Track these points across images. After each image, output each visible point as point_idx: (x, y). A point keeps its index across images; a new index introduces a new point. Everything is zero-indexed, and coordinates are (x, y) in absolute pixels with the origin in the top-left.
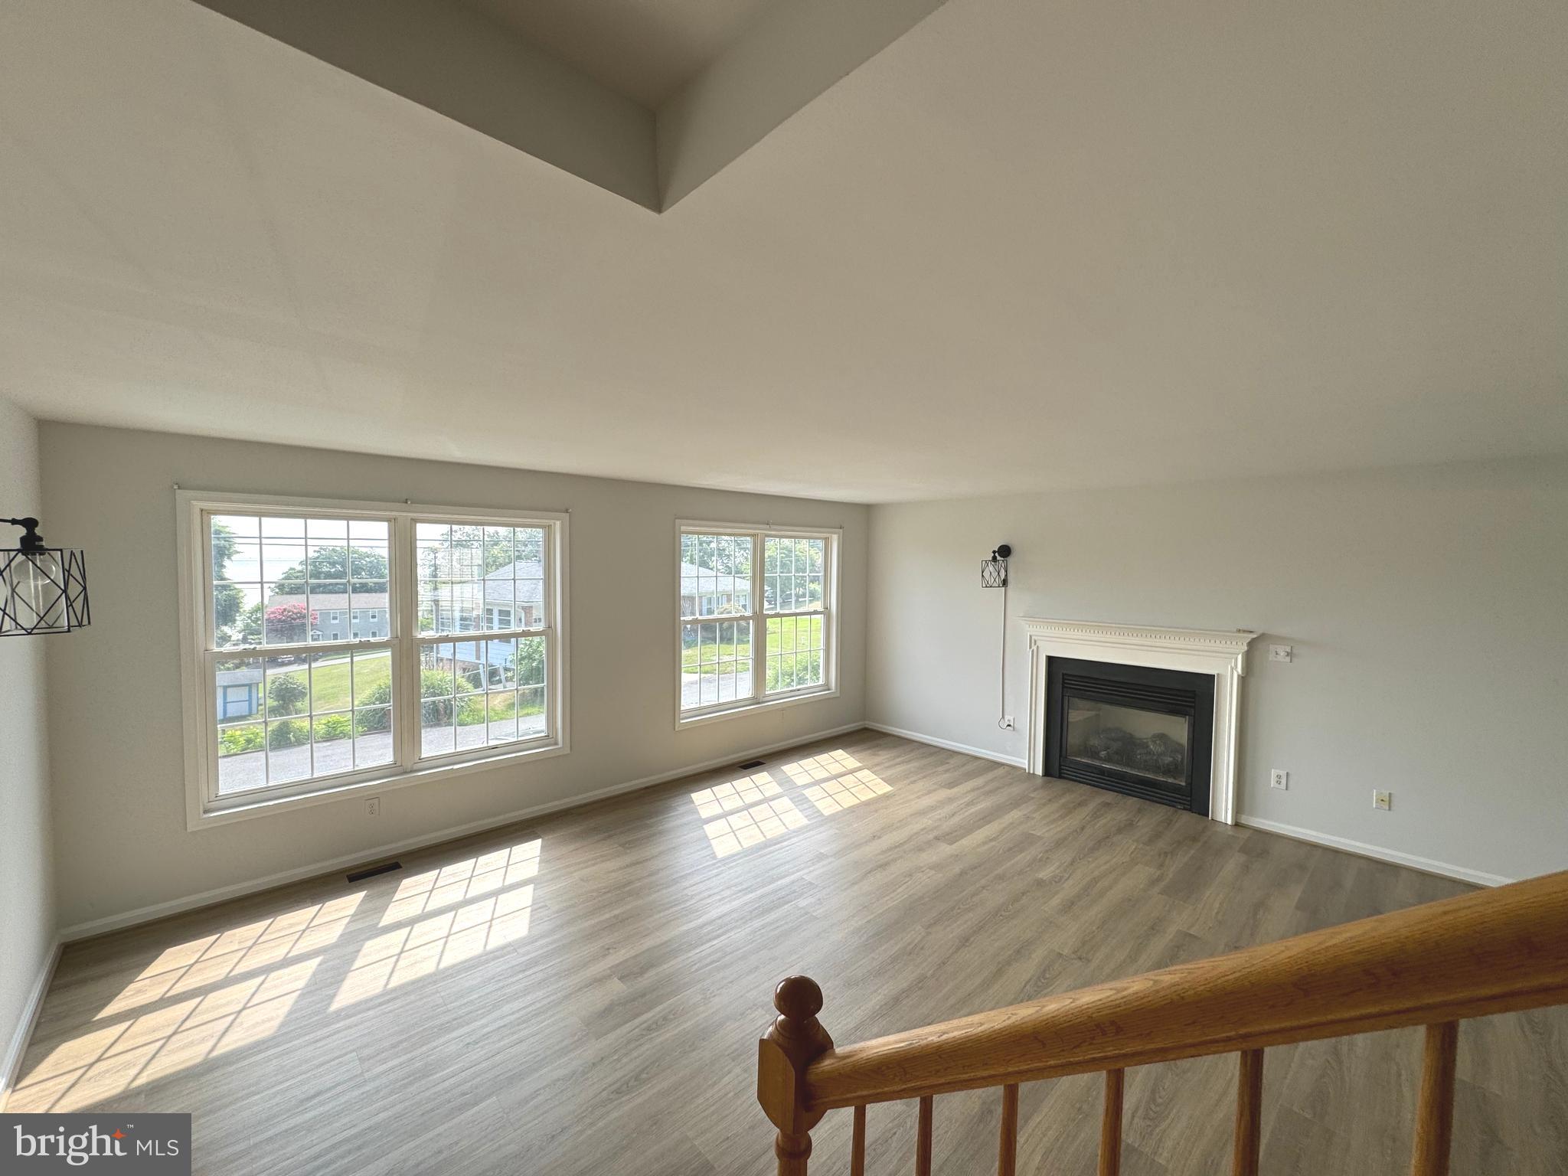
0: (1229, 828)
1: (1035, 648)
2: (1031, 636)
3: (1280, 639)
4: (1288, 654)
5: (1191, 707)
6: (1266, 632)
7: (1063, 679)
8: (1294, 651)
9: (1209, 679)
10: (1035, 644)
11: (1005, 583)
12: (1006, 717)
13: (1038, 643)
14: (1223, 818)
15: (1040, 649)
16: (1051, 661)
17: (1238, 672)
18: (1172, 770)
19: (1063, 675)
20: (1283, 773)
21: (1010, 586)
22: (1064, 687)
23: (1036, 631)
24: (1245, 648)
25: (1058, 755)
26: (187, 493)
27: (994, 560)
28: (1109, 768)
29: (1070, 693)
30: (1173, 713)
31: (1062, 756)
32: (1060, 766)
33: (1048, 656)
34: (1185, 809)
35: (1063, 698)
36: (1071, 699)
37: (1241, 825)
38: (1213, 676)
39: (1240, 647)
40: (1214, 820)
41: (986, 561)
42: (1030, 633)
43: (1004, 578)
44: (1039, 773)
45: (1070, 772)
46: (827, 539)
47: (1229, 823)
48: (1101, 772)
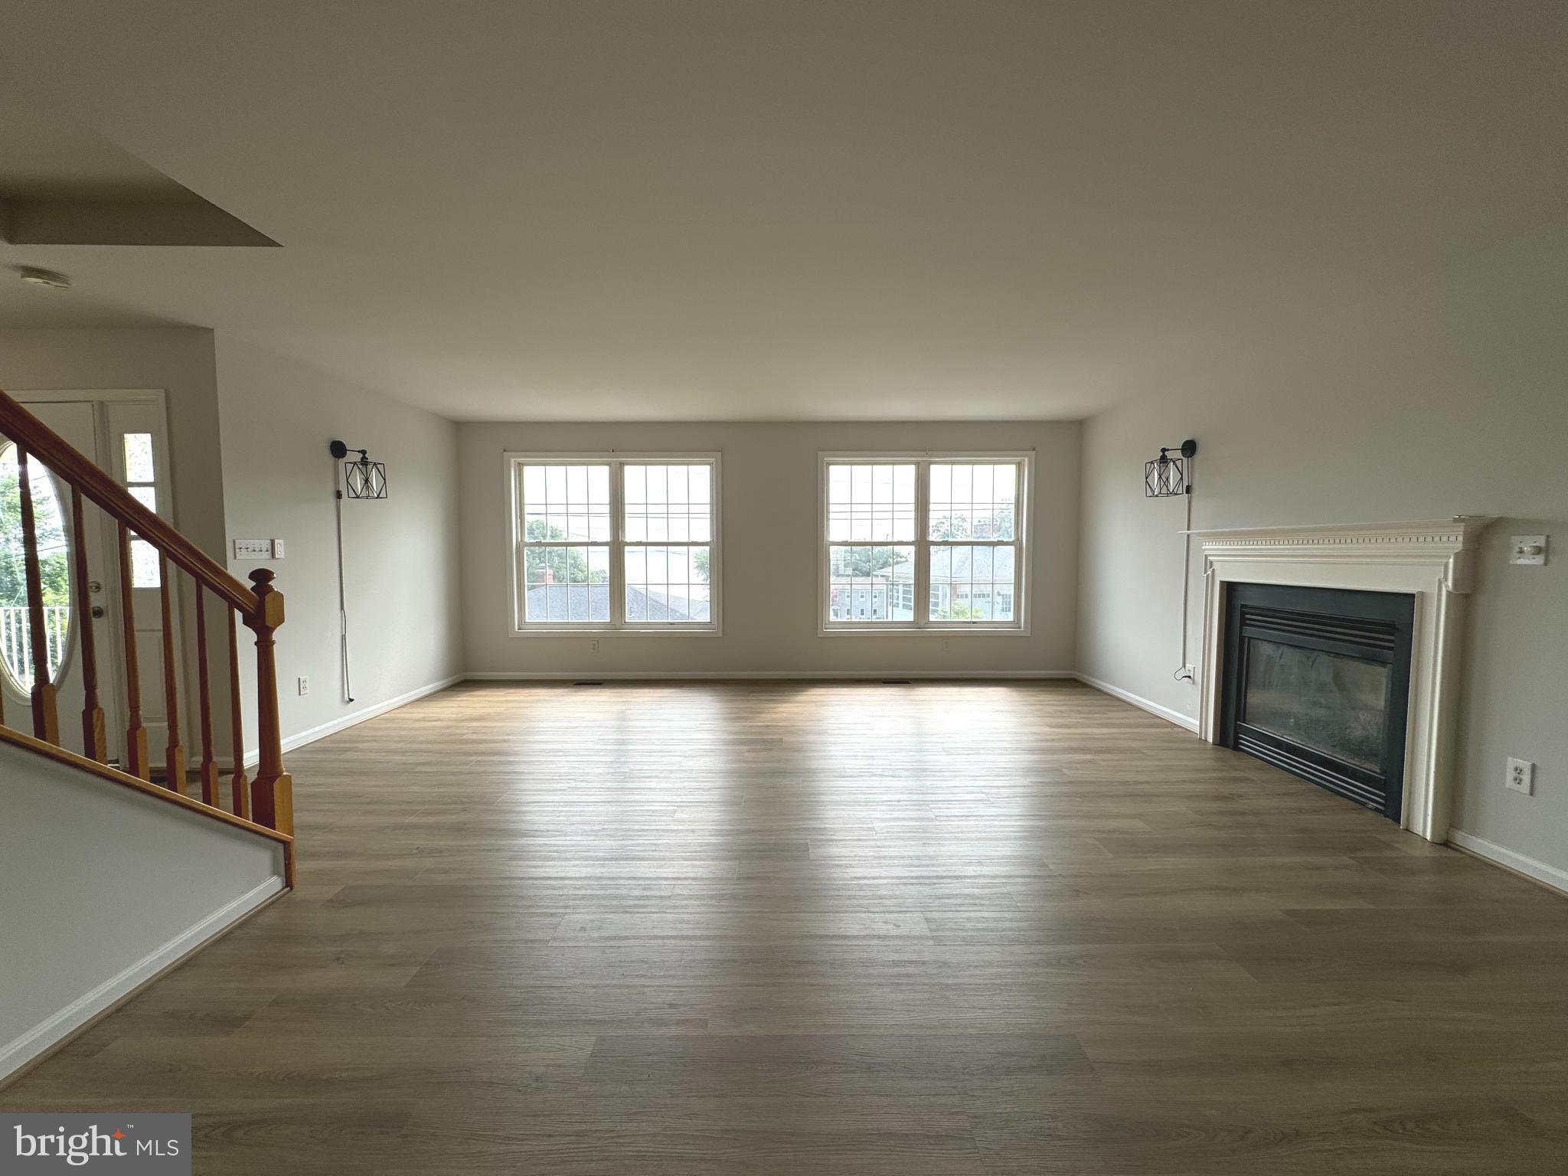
0: (1427, 844)
1: (1210, 572)
2: (1206, 556)
3: (1531, 527)
4: (1539, 550)
5: (1391, 649)
7: (1243, 614)
8: (1553, 544)
9: (1406, 601)
10: (1211, 567)
11: (1189, 490)
12: (1187, 665)
13: (1215, 566)
14: (1421, 829)
15: (1216, 573)
16: (1230, 589)
17: (1447, 586)
18: (1358, 749)
19: (1243, 606)
20: (1526, 766)
21: (1195, 493)
22: (1243, 622)
23: (1210, 548)
24: (1460, 545)
25: (1233, 717)
26: (510, 454)
27: (1164, 460)
28: (1287, 739)
29: (1249, 632)
30: (1369, 659)
31: (1237, 718)
32: (1236, 733)
33: (1222, 583)
34: (1377, 810)
35: (1242, 638)
36: (1252, 641)
37: (1445, 843)
38: (1413, 596)
39: (1455, 542)
40: (1407, 830)
41: (1152, 463)
42: (1206, 553)
43: (1186, 484)
44: (1210, 739)
45: (1246, 741)
46: (1019, 466)
47: (1428, 837)
48: (1279, 744)
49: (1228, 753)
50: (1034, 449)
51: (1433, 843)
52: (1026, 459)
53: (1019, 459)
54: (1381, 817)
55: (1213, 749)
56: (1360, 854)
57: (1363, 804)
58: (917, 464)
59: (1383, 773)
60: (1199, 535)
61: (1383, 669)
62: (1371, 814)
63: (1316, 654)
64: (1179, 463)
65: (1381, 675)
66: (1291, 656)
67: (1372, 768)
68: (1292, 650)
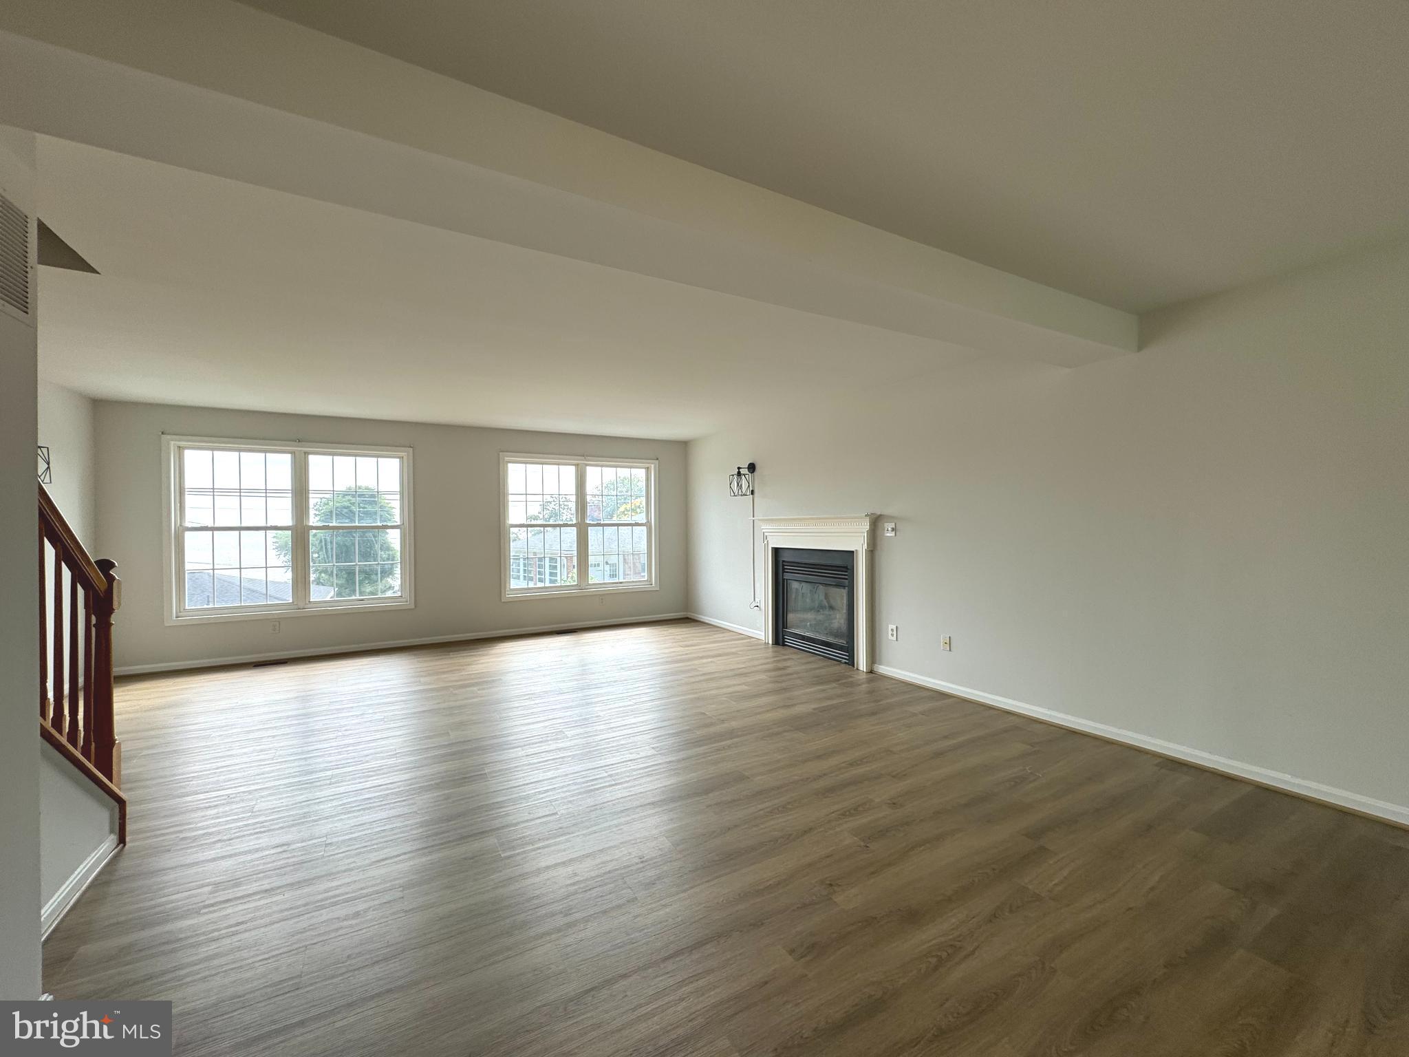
0: (864, 673)
1: (766, 542)
2: (764, 533)
3: (890, 518)
4: (893, 529)
5: (846, 579)
6: (882, 513)
7: (783, 566)
8: (898, 528)
9: (851, 554)
10: (766, 539)
11: (752, 492)
12: (756, 599)
13: (768, 539)
14: (862, 668)
15: (769, 542)
16: (776, 551)
17: (865, 546)
18: (837, 635)
19: (783, 561)
20: (894, 627)
21: (756, 495)
22: (783, 572)
23: (766, 528)
24: (868, 527)
25: (781, 627)
26: (169, 437)
27: (739, 474)
28: (807, 634)
29: (787, 576)
30: (838, 586)
31: (783, 628)
32: (783, 636)
33: (772, 548)
34: (845, 663)
35: (783, 580)
36: (789, 581)
37: (871, 672)
38: (853, 552)
39: (866, 526)
40: (857, 669)
41: (733, 475)
42: (764, 531)
43: (751, 489)
44: (770, 642)
45: (789, 640)
46: (648, 469)
47: (865, 670)
48: (803, 638)
49: (780, 648)
50: (657, 459)
51: (867, 673)
52: (653, 466)
53: (647, 465)
54: (848, 666)
55: (772, 647)
56: (840, 682)
57: (840, 661)
58: (576, 465)
59: (847, 643)
60: (759, 520)
61: (843, 590)
62: (843, 665)
63: (817, 585)
64: (747, 476)
65: (844, 592)
66: (806, 588)
67: (842, 642)
68: (808, 584)
